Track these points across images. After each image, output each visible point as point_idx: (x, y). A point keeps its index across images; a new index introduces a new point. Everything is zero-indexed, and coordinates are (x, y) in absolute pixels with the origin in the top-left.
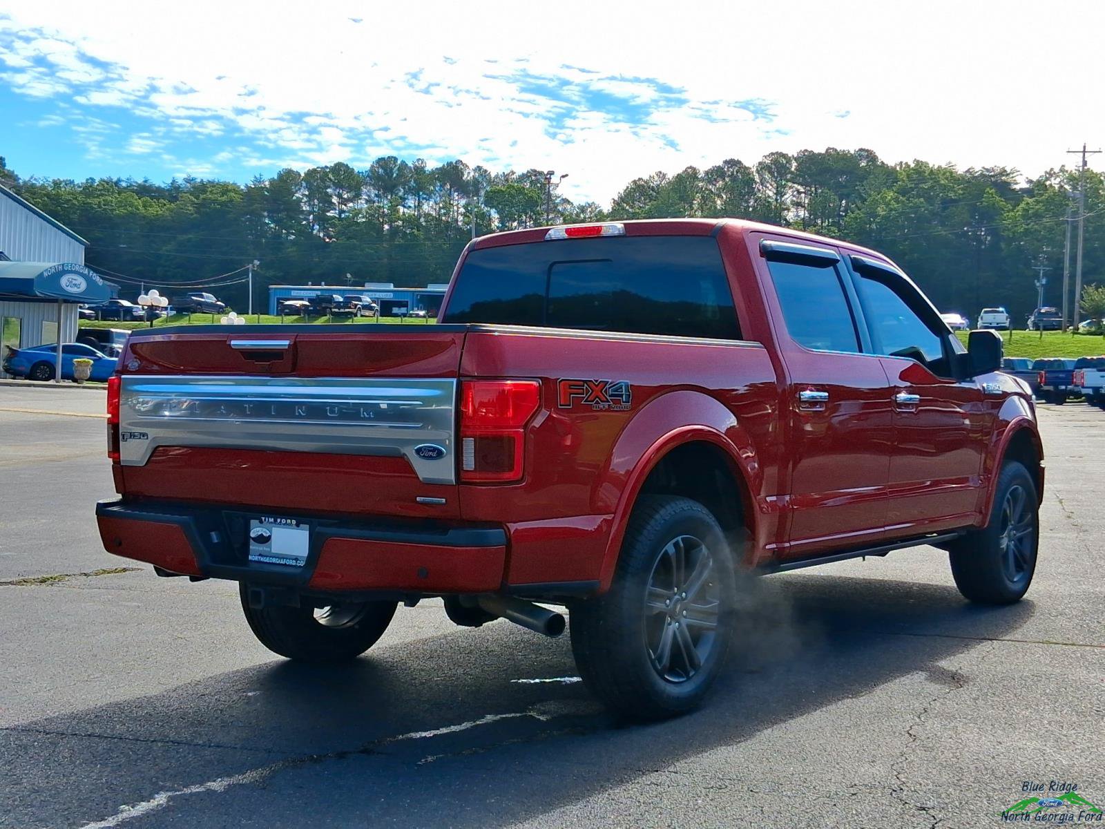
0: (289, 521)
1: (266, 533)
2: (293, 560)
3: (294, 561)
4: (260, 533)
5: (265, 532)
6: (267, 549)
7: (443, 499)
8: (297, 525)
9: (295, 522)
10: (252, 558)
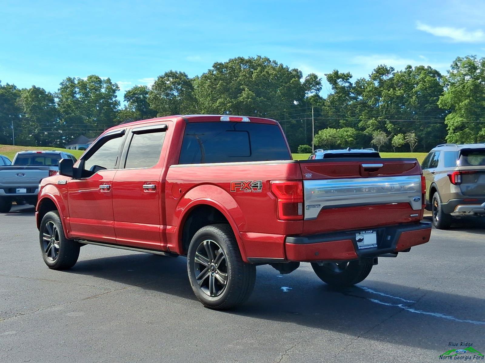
0: (370, 231)
3: (373, 246)
4: (359, 238)
5: (361, 237)
6: (363, 244)
7: (418, 215)
8: (372, 232)
9: (372, 231)
10: (359, 248)
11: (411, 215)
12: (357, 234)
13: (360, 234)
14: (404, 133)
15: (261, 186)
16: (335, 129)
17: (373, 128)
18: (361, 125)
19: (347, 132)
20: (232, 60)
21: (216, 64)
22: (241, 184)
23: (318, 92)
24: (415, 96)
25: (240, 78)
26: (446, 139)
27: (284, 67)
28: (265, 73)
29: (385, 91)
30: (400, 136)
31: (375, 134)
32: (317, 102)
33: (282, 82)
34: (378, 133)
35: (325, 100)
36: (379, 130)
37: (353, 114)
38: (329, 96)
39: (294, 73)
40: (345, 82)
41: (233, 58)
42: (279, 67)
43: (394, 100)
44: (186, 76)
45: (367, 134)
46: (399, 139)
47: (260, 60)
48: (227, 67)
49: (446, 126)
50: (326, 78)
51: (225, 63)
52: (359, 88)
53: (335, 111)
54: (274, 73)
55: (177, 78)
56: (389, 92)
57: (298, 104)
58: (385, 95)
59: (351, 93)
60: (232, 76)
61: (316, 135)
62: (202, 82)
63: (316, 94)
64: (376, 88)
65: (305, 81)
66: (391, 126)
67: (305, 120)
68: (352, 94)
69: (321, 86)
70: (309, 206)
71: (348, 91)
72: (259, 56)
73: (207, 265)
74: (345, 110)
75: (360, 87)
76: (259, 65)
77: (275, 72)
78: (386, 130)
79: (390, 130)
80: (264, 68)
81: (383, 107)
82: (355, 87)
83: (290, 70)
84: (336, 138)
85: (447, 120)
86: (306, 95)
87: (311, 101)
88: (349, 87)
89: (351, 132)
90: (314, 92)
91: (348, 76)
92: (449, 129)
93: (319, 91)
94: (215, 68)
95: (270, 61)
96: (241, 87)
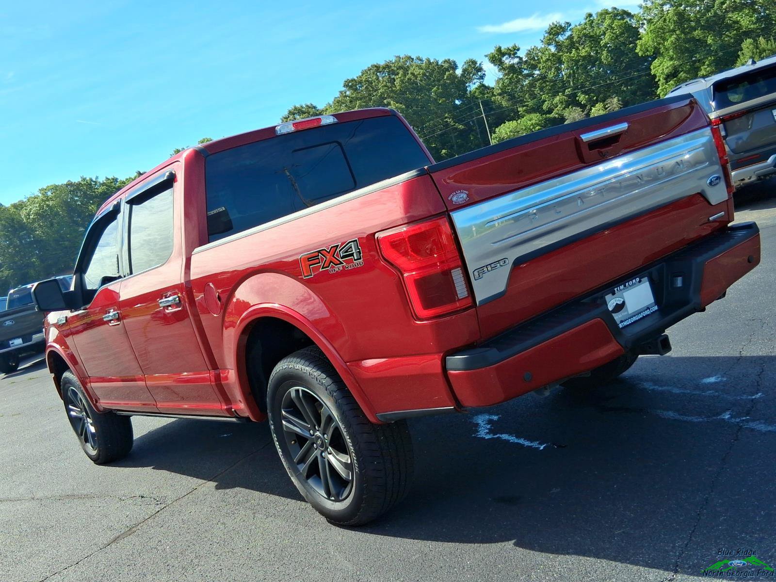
0: (634, 281)
1: (620, 301)
2: (646, 310)
3: (648, 310)
4: (615, 304)
5: (618, 300)
6: (626, 313)
7: (723, 212)
8: (640, 281)
9: (638, 279)
10: (621, 326)
11: (711, 218)
12: (608, 297)
13: (614, 294)
14: (603, 101)
15: (359, 252)
16: (514, 122)
17: (563, 106)
18: (547, 106)
19: (530, 121)
20: (365, 71)
21: (346, 82)
22: (320, 257)
23: (481, 80)
24: (606, 49)
25: (381, 91)
26: (658, 93)
27: (431, 62)
28: (410, 75)
29: (566, 54)
30: (599, 106)
31: (566, 113)
32: (484, 94)
33: (434, 81)
34: (571, 110)
35: (493, 88)
36: (570, 107)
37: (533, 96)
38: (498, 82)
39: (446, 65)
40: (512, 58)
41: (366, 68)
42: (426, 62)
43: (580, 63)
44: (315, 107)
45: (557, 116)
46: (599, 111)
47: (399, 61)
48: (360, 82)
49: (655, 76)
50: (488, 60)
51: (357, 77)
52: (532, 62)
53: (509, 98)
54: (421, 73)
55: (304, 113)
56: (572, 55)
57: (461, 103)
58: (567, 60)
59: (523, 70)
60: (370, 91)
61: (493, 135)
62: (335, 109)
63: (480, 83)
64: (553, 55)
65: (463, 71)
66: (584, 97)
67: (475, 121)
68: (525, 71)
69: (484, 72)
70: (481, 270)
71: (520, 69)
72: (397, 57)
73: (309, 436)
74: (521, 94)
75: (534, 60)
76: (400, 68)
77: (422, 71)
78: (578, 104)
79: (585, 102)
80: (406, 70)
81: (569, 76)
82: (526, 61)
83: (440, 63)
84: (519, 132)
85: (654, 68)
86: (468, 88)
87: (477, 94)
88: (518, 63)
89: (536, 119)
90: (477, 82)
91: (515, 50)
92: (659, 80)
93: (483, 79)
94: (346, 87)
95: (413, 59)
96: (385, 101)
